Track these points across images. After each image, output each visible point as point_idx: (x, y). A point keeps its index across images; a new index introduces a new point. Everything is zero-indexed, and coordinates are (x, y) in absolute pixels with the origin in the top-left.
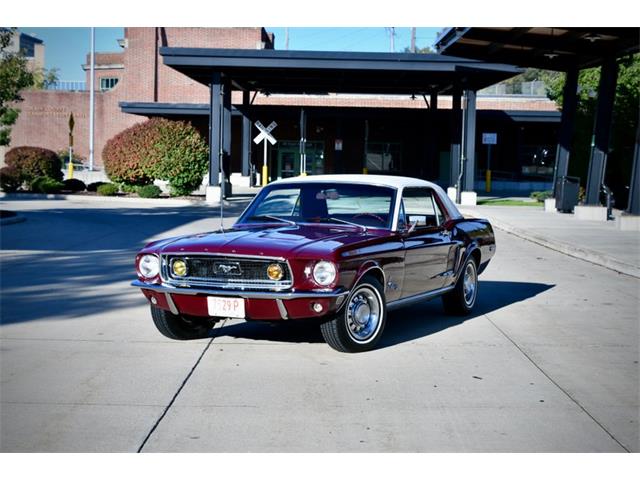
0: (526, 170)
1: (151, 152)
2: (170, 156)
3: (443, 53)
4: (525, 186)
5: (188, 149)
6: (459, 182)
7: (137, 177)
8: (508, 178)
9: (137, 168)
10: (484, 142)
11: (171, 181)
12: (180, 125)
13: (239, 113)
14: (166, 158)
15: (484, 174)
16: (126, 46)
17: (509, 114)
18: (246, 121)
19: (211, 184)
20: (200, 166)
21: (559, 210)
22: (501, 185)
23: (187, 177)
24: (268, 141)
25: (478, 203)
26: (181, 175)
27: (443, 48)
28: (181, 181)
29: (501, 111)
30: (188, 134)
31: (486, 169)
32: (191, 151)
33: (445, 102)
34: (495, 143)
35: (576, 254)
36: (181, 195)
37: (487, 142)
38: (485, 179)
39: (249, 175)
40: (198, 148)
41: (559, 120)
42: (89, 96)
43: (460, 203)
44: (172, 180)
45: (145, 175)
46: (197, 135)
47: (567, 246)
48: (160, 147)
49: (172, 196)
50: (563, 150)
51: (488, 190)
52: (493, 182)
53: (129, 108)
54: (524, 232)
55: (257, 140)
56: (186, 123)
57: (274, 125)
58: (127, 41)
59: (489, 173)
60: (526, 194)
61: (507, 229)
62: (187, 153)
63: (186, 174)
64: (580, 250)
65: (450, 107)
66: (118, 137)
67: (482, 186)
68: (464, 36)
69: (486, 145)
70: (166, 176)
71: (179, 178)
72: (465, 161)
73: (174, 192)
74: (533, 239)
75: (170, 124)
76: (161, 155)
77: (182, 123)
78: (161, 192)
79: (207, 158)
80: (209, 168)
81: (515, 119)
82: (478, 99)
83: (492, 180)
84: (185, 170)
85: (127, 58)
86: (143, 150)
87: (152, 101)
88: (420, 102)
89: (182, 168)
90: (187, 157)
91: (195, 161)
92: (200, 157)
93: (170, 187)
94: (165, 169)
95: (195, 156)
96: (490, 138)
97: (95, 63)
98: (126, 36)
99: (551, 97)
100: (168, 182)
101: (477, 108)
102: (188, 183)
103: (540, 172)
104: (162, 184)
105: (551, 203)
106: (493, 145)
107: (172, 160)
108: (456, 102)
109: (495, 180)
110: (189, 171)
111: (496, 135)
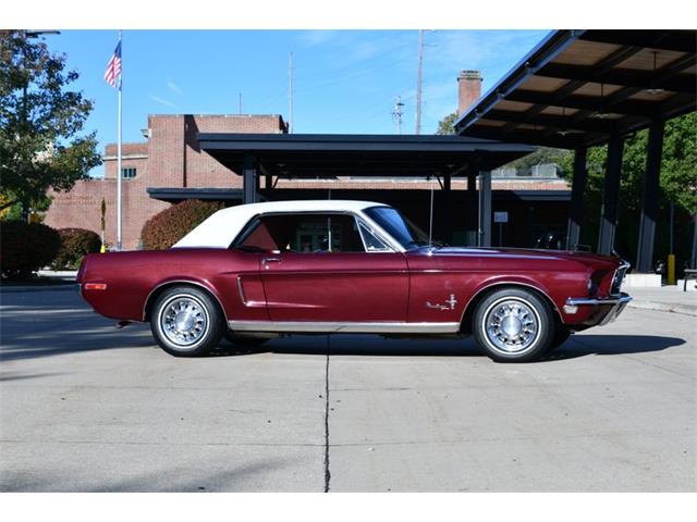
3: (462, 134)
10: (497, 221)
12: (214, 205)
16: (150, 135)
17: (517, 194)
27: (462, 129)
29: (510, 191)
33: (459, 184)
34: (506, 220)
37: (499, 221)
41: (569, 199)
42: (116, 183)
50: (574, 223)
53: (157, 194)
56: (220, 204)
58: (150, 131)
65: (465, 188)
66: (156, 218)
68: (483, 117)
69: (498, 223)
72: (482, 235)
75: (205, 204)
77: (216, 204)
81: (524, 198)
82: (493, 182)
85: (151, 147)
87: (182, 187)
88: (434, 184)
96: (502, 217)
97: (122, 154)
98: (150, 126)
99: (561, 175)
101: (493, 188)
106: (504, 223)
108: (471, 184)
111: (506, 214)
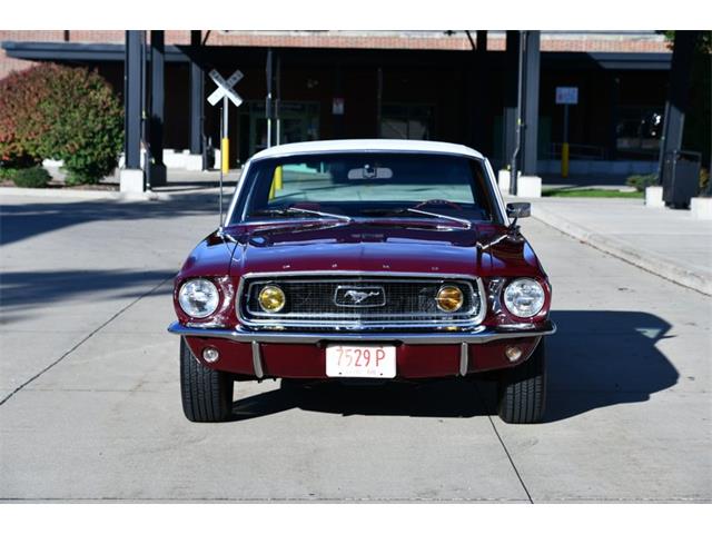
0: (624, 143)
1: (34, 116)
2: (64, 122)
4: (620, 167)
5: (92, 111)
6: (514, 161)
7: (12, 155)
9: (13, 141)
10: (558, 101)
11: (66, 162)
12: (80, 74)
13: (185, 58)
14: (58, 126)
15: (560, 150)
17: (596, 58)
18: (195, 70)
19: (128, 166)
20: (111, 138)
21: (668, 204)
22: (584, 166)
23: (92, 154)
24: (229, 101)
25: (544, 194)
26: (82, 152)
28: (81, 161)
29: (585, 54)
30: (93, 87)
31: (562, 142)
32: (97, 115)
34: (575, 101)
35: (686, 281)
36: (84, 183)
37: (563, 101)
38: (559, 158)
39: (201, 153)
40: (108, 109)
41: (668, 66)
43: (515, 193)
44: (67, 160)
45: (25, 152)
46: (107, 90)
47: (672, 267)
48: (47, 107)
49: (68, 185)
50: (674, 110)
51: (565, 174)
52: (574, 163)
53: (17, 51)
54: (605, 240)
55: (213, 99)
56: (90, 71)
57: (238, 76)
59: (566, 147)
60: (621, 180)
61: (580, 237)
62: (91, 117)
63: (89, 150)
64: (692, 274)
65: (503, 48)
67: (556, 167)
69: (563, 105)
70: (59, 153)
71: (79, 156)
72: (523, 129)
73: (72, 179)
74: (618, 254)
75: (64, 72)
76: (50, 120)
77: (84, 72)
78: (50, 178)
79: (122, 124)
80: (125, 141)
81: (607, 66)
83: (570, 158)
84: (88, 145)
86: (22, 114)
87: (61, 41)
88: (461, 41)
89: (83, 141)
90: (90, 124)
91: (103, 129)
92: (111, 123)
93: (66, 171)
94: (57, 143)
96: (568, 95)
100: (61, 163)
101: (541, 49)
102: (94, 165)
103: (644, 146)
104: (52, 165)
105: (655, 194)
106: (571, 107)
107: (68, 128)
109: (576, 159)
110: (94, 146)
111: (576, 90)
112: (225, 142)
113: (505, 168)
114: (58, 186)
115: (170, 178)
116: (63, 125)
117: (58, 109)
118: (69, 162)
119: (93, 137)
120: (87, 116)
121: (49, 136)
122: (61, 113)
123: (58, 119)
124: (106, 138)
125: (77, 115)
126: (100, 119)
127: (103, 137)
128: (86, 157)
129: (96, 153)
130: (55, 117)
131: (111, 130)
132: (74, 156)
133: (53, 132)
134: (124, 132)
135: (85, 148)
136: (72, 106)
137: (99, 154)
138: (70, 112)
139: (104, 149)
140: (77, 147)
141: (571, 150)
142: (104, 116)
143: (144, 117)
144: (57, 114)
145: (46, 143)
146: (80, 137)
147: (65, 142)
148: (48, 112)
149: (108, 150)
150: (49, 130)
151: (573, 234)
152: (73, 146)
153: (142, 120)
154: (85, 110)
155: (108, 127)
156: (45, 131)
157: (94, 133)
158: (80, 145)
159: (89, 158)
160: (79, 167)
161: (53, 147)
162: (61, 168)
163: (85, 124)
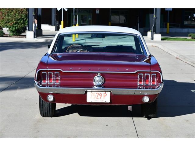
0: (186, 23)
2: (8, 16)
4: (185, 30)
5: (18, 12)
6: (152, 29)
8: (177, 27)
10: (166, 10)
11: (9, 29)
14: (7, 17)
15: (166, 25)
19: (29, 30)
20: (24, 21)
22: (174, 30)
23: (17, 26)
25: (162, 39)
26: (14, 26)
28: (14, 28)
31: (167, 22)
32: (19, 14)
34: (171, 10)
36: (16, 35)
38: (166, 27)
39: (55, 26)
40: (23, 12)
43: (153, 39)
44: (10, 28)
49: (10, 36)
51: (168, 32)
54: (185, 58)
55: (59, 9)
59: (168, 24)
60: (186, 35)
61: (176, 55)
62: (17, 14)
67: (165, 30)
70: (7, 26)
71: (13, 27)
72: (156, 19)
73: (11, 34)
74: (190, 63)
76: (4, 15)
78: (4, 34)
79: (27, 17)
80: (28, 22)
83: (170, 27)
84: (16, 23)
90: (17, 16)
91: (21, 18)
92: (23, 16)
93: (9, 31)
94: (6, 22)
95: (21, 16)
100: (8, 29)
102: (18, 29)
103: (192, 24)
104: (5, 30)
107: (10, 18)
109: (171, 28)
110: (18, 23)
112: (62, 22)
113: (150, 31)
114: (7, 36)
115: (43, 34)
116: (8, 17)
117: (7, 12)
118: (10, 29)
119: (18, 21)
120: (16, 14)
121: (4, 20)
122: (7, 13)
123: (6, 15)
124: (22, 21)
125: (13, 13)
126: (20, 15)
127: (21, 20)
128: (15, 27)
129: (19, 26)
130: (6, 14)
131: (23, 18)
132: (12, 27)
133: (5, 19)
134: (28, 19)
135: (15, 24)
136: (11, 11)
137: (20, 26)
138: (10, 12)
139: (21, 24)
140: (13, 24)
141: (170, 25)
142: (21, 14)
143: (34, 14)
144: (6, 13)
145: (3, 23)
146: (14, 21)
147: (9, 22)
148: (3, 12)
149: (23, 25)
150: (4, 18)
151: (173, 55)
152: (11, 23)
153: (33, 15)
154: (15, 12)
155: (23, 17)
156: (2, 19)
157: (18, 19)
158: (14, 23)
159: (17, 27)
160: (13, 30)
161: (5, 24)
162: (8, 30)
163: (15, 16)
